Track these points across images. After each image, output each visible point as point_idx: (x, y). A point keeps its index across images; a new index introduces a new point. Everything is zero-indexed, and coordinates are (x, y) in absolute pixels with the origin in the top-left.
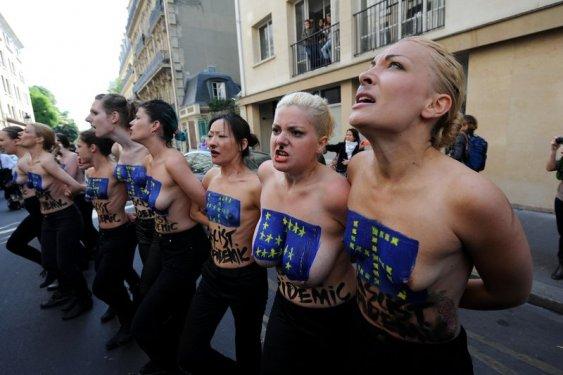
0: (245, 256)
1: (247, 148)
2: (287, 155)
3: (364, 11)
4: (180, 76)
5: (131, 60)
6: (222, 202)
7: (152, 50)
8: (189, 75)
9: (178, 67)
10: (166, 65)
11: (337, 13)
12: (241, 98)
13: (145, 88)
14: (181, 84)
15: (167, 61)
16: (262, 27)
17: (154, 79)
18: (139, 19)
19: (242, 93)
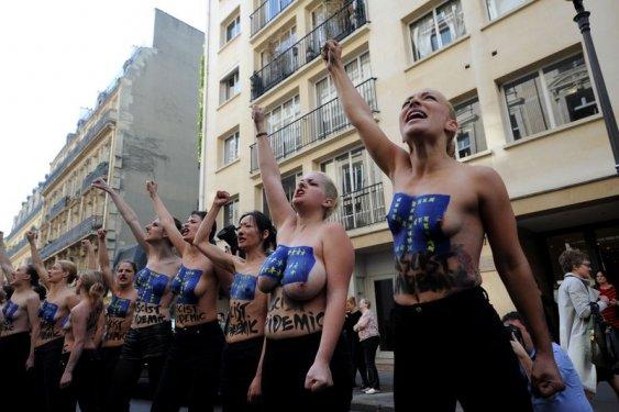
0: (254, 328)
4: (112, 246)
7: (77, 213)
9: (111, 235)
13: (53, 259)
17: (72, 248)
18: (67, 178)
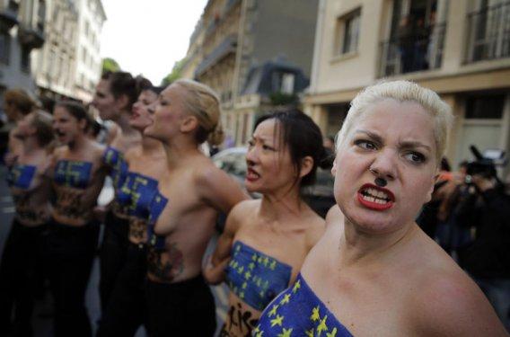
1: (313, 172)
2: (390, 197)
3: (484, 10)
4: (245, 62)
5: (200, 41)
6: (256, 263)
8: (255, 62)
9: (246, 53)
10: (233, 49)
11: (447, 11)
12: (308, 95)
14: (245, 71)
15: (235, 45)
16: (348, 19)
17: (218, 63)
19: (311, 89)
